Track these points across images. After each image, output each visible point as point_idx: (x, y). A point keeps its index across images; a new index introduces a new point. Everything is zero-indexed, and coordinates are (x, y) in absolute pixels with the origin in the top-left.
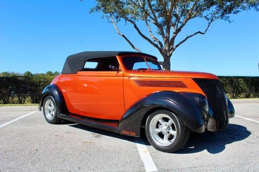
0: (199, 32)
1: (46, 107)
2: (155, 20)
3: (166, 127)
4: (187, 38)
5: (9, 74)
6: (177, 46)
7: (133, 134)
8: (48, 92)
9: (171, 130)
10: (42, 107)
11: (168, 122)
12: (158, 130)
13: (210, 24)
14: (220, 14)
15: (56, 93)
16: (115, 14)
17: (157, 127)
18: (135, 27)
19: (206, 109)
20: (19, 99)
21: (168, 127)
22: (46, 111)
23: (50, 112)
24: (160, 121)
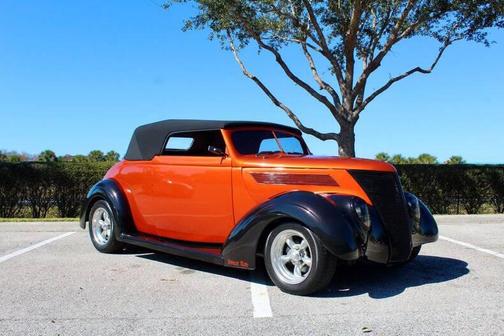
0: (418, 69)
1: (94, 221)
2: (323, 43)
3: (297, 252)
4: (391, 82)
5: (5, 156)
6: (370, 99)
7: (245, 265)
8: (98, 193)
9: (306, 256)
10: (87, 223)
11: (300, 243)
12: (286, 258)
13: (442, 50)
14: (466, 29)
15: (115, 194)
16: (238, 30)
17: (285, 253)
18: (279, 59)
19: (366, 224)
20: (35, 210)
21: (301, 251)
22: (94, 229)
23: (102, 230)
24: (288, 242)
